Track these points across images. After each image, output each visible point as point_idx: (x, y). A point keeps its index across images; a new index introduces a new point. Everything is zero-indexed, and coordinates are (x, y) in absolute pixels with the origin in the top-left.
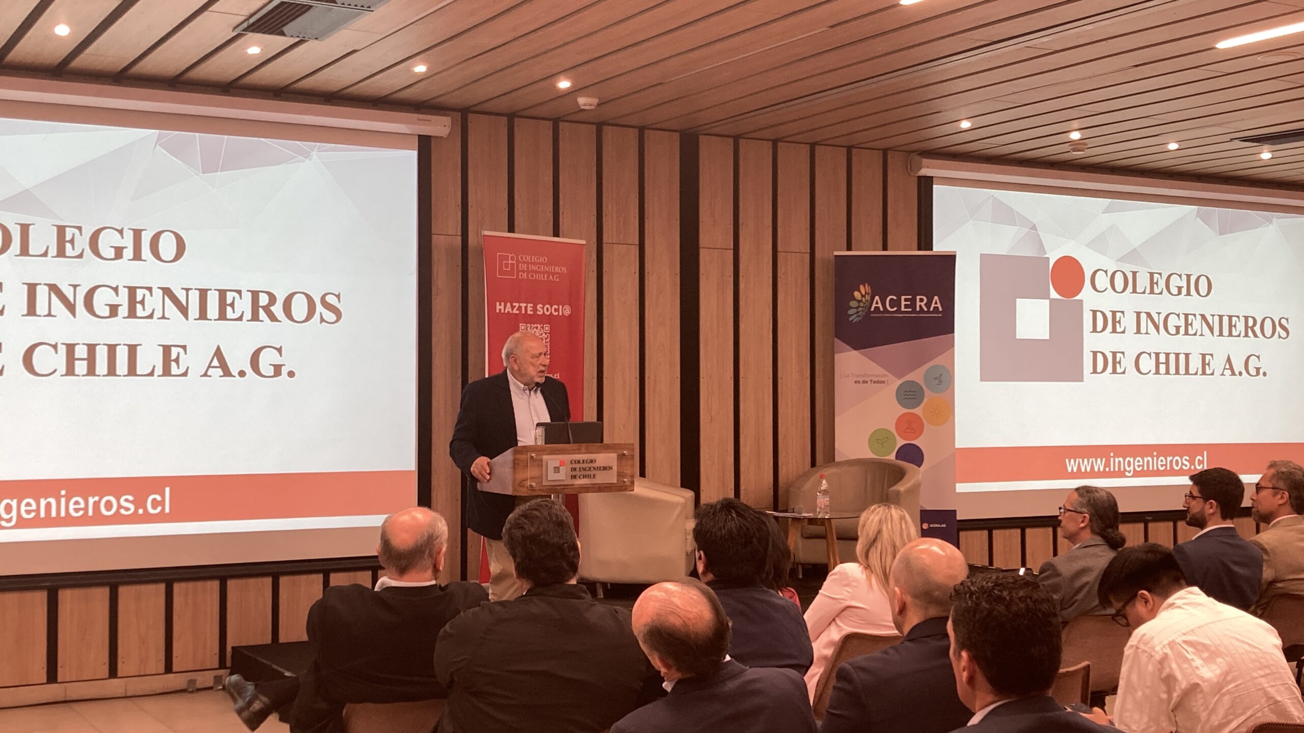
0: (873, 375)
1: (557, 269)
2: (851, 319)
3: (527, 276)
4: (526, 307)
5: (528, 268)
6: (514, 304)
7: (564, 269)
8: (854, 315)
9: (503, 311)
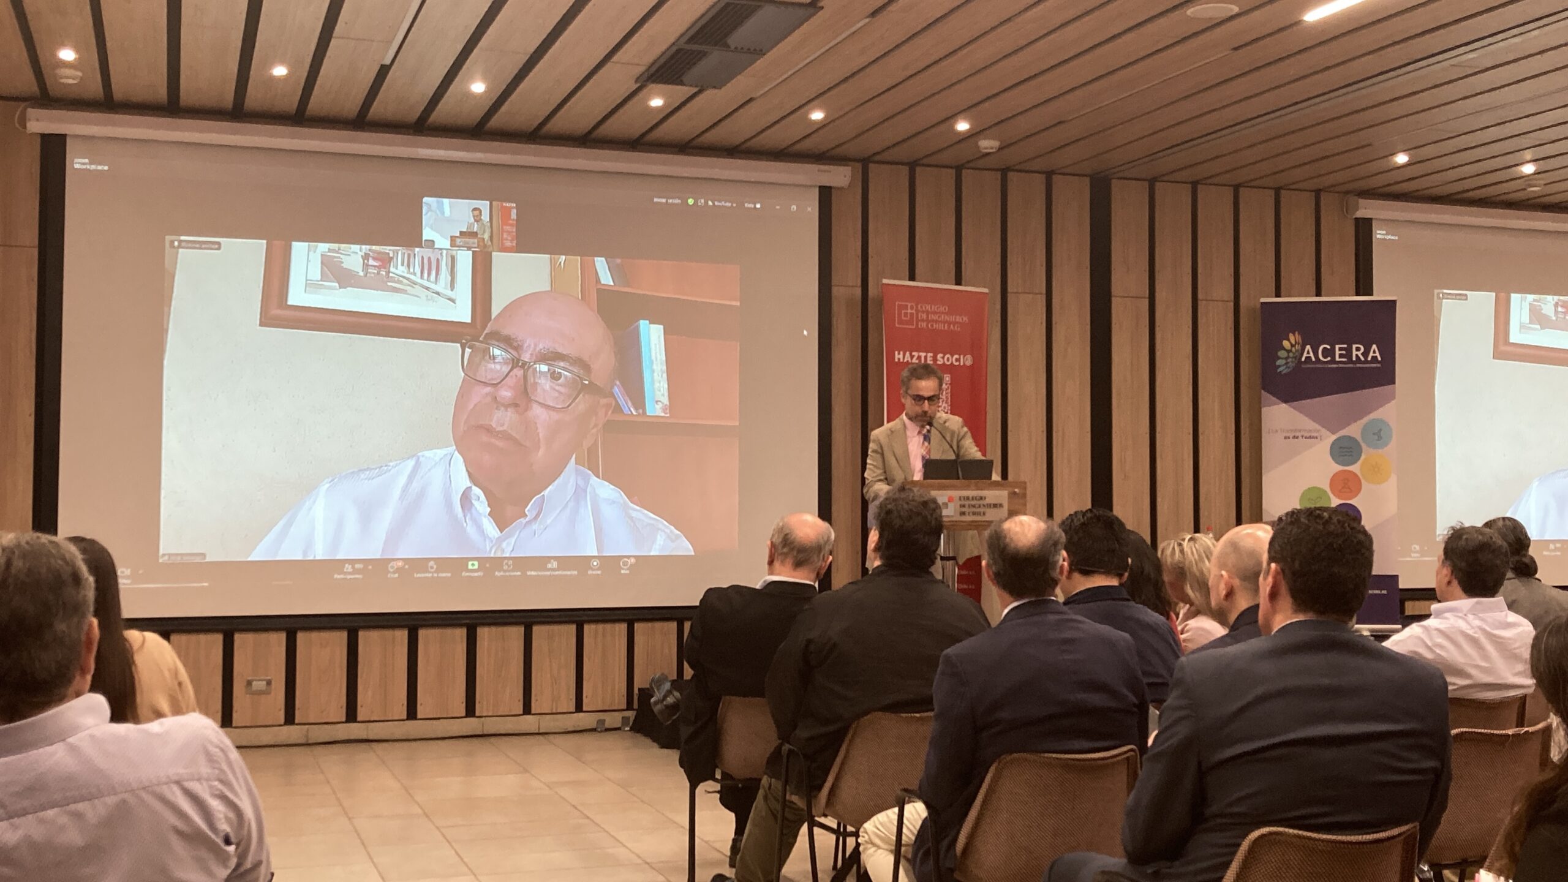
0: (1305, 430)
1: (959, 319)
2: (1279, 370)
3: (928, 325)
5: (928, 317)
6: (913, 353)
7: (965, 319)
8: (1282, 365)
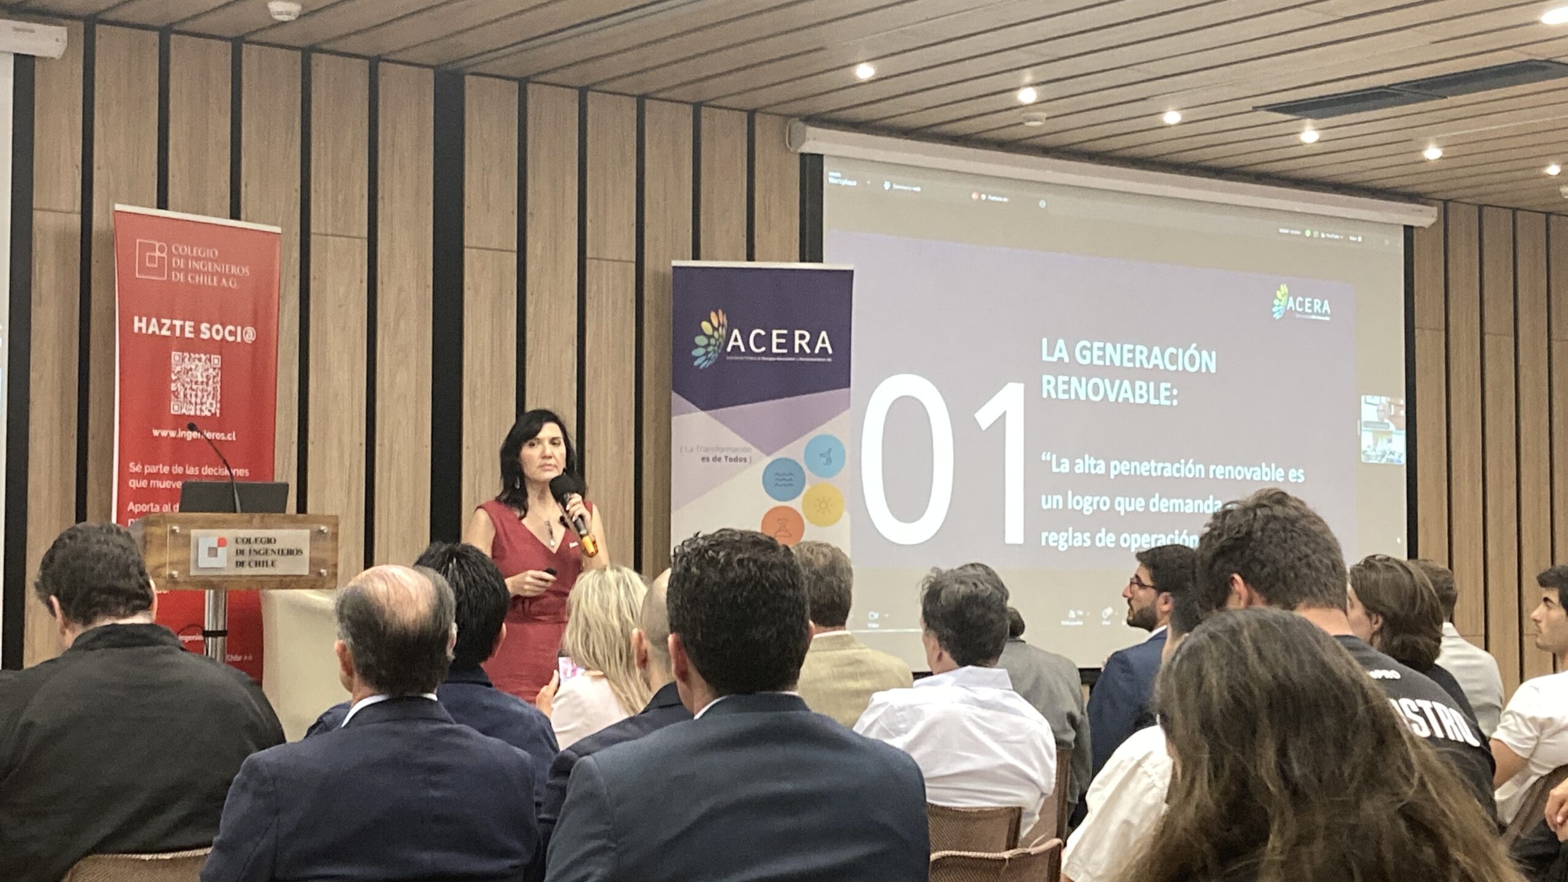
0: (730, 450)
1: (234, 270)
2: (696, 363)
3: (186, 277)
4: (182, 328)
5: (186, 264)
6: (163, 321)
7: (246, 270)
8: (701, 357)
9: (144, 331)
